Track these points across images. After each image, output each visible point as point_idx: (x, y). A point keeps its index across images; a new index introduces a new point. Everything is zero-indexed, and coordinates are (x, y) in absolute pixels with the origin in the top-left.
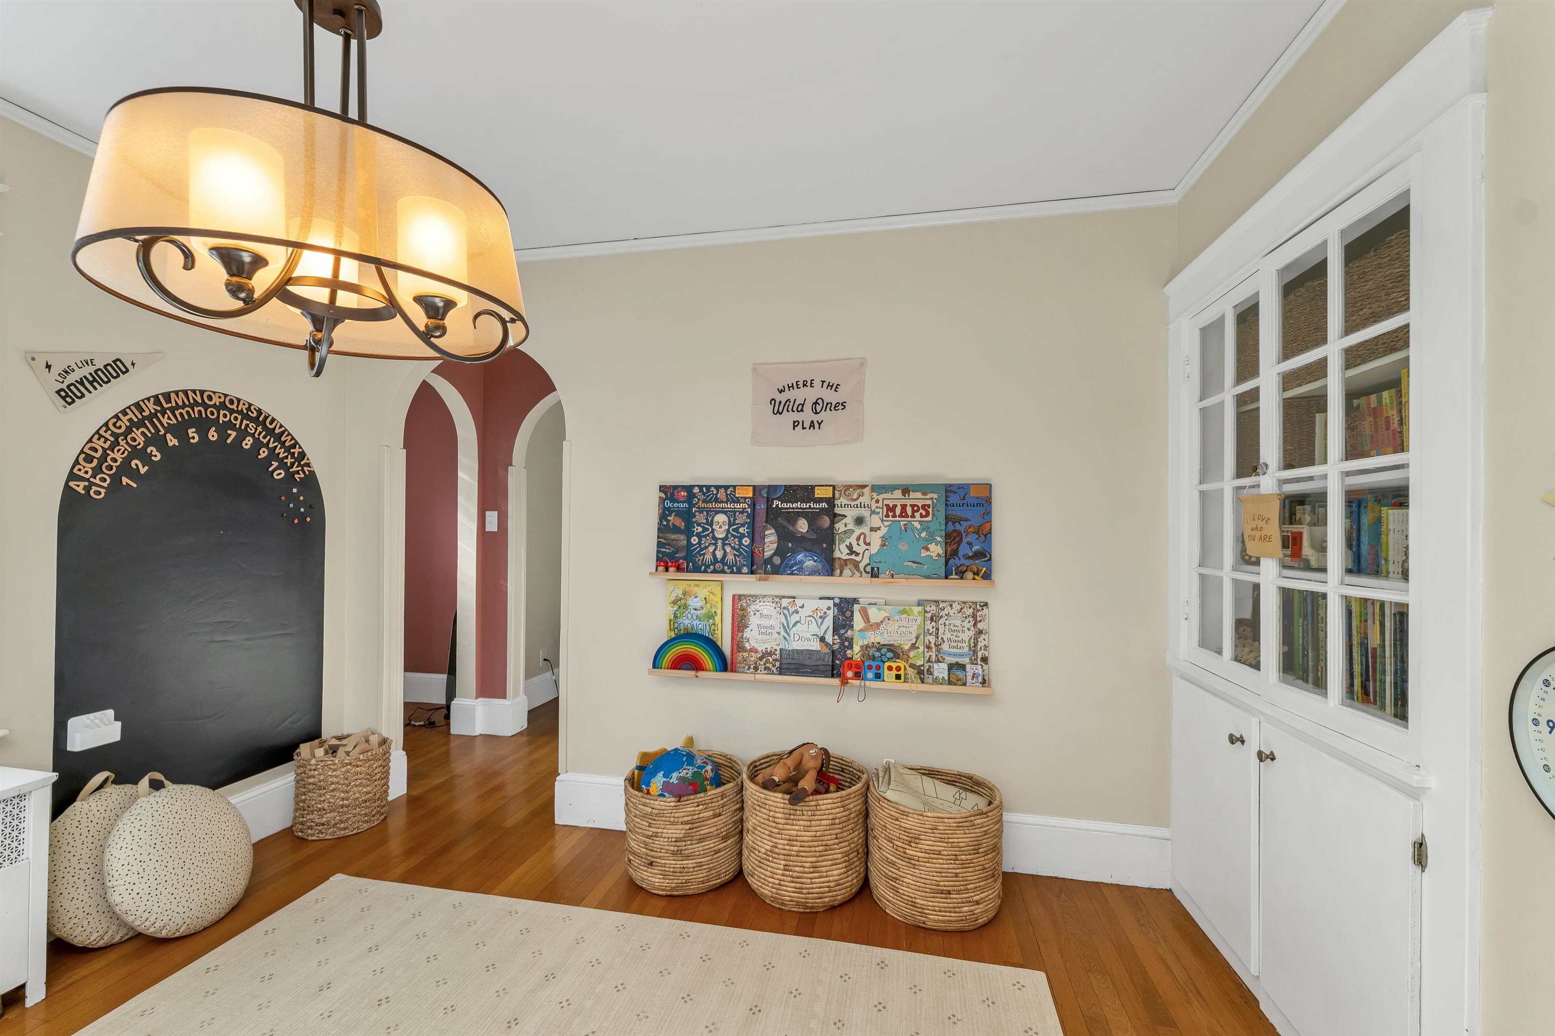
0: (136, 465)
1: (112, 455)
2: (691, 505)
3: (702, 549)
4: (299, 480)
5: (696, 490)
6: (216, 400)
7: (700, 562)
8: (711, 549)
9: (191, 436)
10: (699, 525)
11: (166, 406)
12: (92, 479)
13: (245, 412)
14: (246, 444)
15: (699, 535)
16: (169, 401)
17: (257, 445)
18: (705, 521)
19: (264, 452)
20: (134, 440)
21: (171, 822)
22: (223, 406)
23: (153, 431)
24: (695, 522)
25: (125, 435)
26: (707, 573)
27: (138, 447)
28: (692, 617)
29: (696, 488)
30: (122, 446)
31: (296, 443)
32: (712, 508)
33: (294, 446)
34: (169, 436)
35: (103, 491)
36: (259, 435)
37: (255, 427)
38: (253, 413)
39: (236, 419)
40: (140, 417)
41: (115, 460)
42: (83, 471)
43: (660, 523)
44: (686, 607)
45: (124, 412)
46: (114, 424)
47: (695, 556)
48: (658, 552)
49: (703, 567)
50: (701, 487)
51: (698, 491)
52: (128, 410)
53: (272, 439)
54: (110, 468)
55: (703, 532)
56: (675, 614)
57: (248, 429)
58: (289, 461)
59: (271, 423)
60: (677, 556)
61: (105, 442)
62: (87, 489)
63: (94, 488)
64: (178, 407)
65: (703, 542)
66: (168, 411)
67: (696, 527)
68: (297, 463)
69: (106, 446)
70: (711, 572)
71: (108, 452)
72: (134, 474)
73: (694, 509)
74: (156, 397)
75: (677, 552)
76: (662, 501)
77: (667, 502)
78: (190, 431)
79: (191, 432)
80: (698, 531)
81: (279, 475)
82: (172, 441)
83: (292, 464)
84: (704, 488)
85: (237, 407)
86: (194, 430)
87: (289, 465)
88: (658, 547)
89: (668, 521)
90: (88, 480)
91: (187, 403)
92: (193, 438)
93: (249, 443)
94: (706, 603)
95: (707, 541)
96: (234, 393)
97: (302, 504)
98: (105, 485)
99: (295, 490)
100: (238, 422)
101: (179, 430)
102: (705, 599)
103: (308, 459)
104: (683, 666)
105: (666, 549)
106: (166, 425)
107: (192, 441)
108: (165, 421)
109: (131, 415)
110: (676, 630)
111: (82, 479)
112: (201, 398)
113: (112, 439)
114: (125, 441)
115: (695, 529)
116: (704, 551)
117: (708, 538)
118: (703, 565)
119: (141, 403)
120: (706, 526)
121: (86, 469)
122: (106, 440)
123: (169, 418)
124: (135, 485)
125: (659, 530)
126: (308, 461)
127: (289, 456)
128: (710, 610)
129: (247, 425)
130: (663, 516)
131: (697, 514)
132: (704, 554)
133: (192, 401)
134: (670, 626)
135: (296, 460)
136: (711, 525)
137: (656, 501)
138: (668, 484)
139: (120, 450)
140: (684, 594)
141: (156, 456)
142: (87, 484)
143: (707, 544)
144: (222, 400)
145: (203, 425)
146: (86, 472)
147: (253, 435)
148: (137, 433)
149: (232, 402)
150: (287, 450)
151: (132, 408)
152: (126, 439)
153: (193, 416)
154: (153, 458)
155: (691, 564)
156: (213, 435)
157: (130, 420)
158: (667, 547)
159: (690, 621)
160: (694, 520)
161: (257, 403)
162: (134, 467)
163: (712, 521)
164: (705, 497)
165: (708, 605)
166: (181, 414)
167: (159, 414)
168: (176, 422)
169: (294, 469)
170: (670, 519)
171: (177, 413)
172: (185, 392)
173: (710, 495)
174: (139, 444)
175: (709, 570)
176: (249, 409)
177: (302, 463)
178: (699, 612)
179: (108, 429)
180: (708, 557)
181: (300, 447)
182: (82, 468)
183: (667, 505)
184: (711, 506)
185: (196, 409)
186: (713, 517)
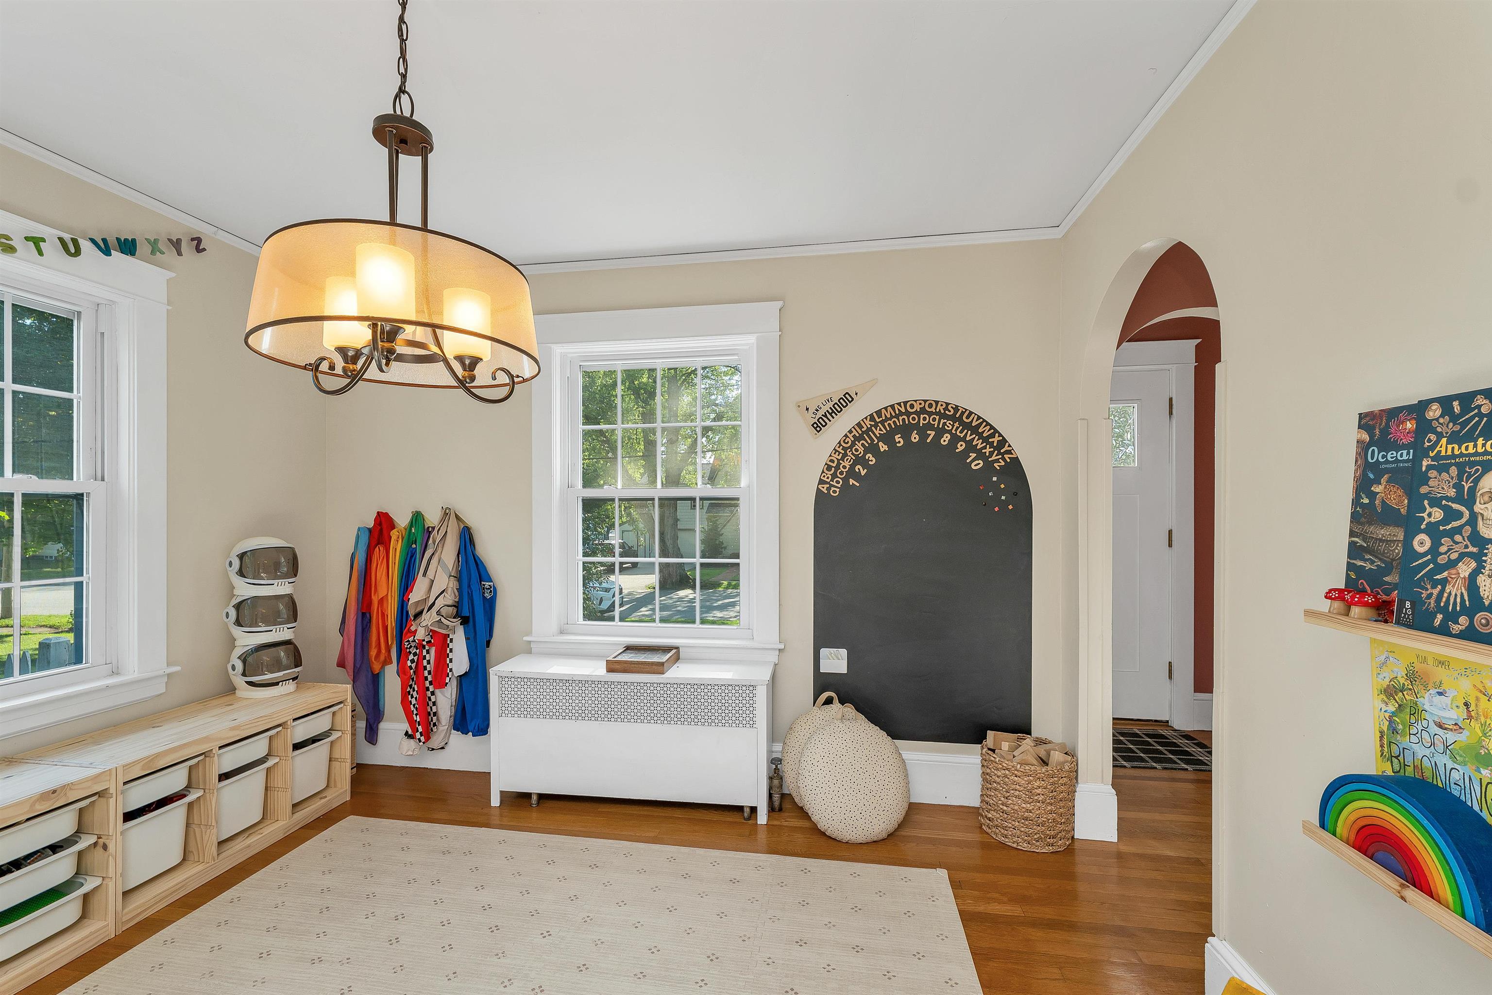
0: (859, 469)
1: (843, 464)
2: (1421, 452)
3: (1440, 568)
4: (999, 468)
5: (1434, 412)
6: (917, 407)
7: (1432, 601)
8: (1465, 569)
9: (897, 441)
10: (1435, 502)
11: (878, 420)
12: (831, 482)
13: (943, 412)
14: (945, 441)
15: (1433, 531)
16: (880, 416)
17: (955, 439)
18: (1452, 493)
19: (961, 445)
20: (857, 450)
21: (839, 746)
22: (923, 411)
23: (870, 442)
24: (1426, 496)
25: (851, 447)
26: (1450, 635)
27: (860, 456)
28: (1433, 744)
29: (1435, 406)
30: (849, 456)
31: (996, 431)
32: (1476, 454)
33: (992, 436)
34: (881, 444)
35: (838, 490)
36: (956, 430)
37: (952, 424)
38: (950, 411)
39: (934, 420)
40: (860, 432)
41: (844, 467)
42: (826, 477)
43: (1356, 502)
44: (1416, 711)
45: (850, 432)
46: (844, 442)
47: (1419, 584)
48: (1350, 567)
49: (1440, 617)
50: (1445, 402)
51: (1438, 413)
52: (853, 429)
53: (969, 432)
54: (841, 473)
55: (1445, 521)
56: (1391, 721)
57: (946, 427)
58: (988, 450)
59: (967, 418)
60: (1386, 579)
61: (838, 455)
62: (828, 489)
63: (833, 489)
64: (887, 419)
65: (1443, 549)
66: (879, 424)
67: (1428, 509)
68: (996, 452)
69: (839, 458)
70: (1461, 636)
71: (841, 462)
72: (857, 476)
73: (1425, 463)
74: (871, 415)
75: (1388, 571)
76: (1363, 448)
77: (1373, 451)
78: (896, 437)
79: (898, 438)
80: (1432, 520)
81: (977, 465)
82: (883, 447)
83: (991, 453)
84: (1456, 404)
85: (936, 409)
86: (900, 435)
87: (987, 455)
88: (1349, 557)
89: (1372, 496)
90: (828, 483)
91: (894, 415)
92: (899, 442)
93: (947, 440)
94: (1470, 717)
95: (1456, 547)
96: (931, 397)
97: (1003, 492)
98: (839, 486)
99: (995, 479)
100: (936, 423)
101: (887, 438)
102: (1466, 704)
103: (1009, 446)
104: (1380, 855)
105: (1365, 560)
106: (878, 435)
107: (898, 445)
108: (877, 432)
109: (855, 432)
110: (1395, 761)
111: (826, 483)
112: (905, 409)
113: (843, 452)
114: (851, 452)
115: (1425, 515)
116: (1445, 574)
117: (1458, 538)
118: (1439, 609)
119: (862, 422)
120: (1455, 506)
121: (828, 475)
122: (840, 453)
123: (880, 430)
124: (858, 485)
125: (1355, 518)
126: (1010, 448)
127: (988, 446)
128: (1480, 741)
129: (945, 424)
130: (1363, 486)
131: (1433, 474)
132: (1444, 582)
133: (897, 413)
134: (1382, 746)
135: (995, 448)
136: (1469, 501)
137: (1351, 452)
138: (1376, 408)
139: (848, 459)
140: (1412, 676)
141: (872, 461)
142: (828, 486)
143: (1454, 556)
144: (922, 406)
145: (906, 430)
146: (828, 478)
147: (950, 432)
148: (859, 446)
149: (930, 406)
150: (986, 440)
151: (856, 427)
152: (851, 451)
153: (898, 424)
154: (870, 462)
155: (1408, 604)
156: (915, 438)
157: (854, 436)
158: (1368, 556)
159: (1427, 752)
160: (1424, 490)
161: (954, 401)
162: (857, 471)
163: (1473, 491)
164: (1457, 428)
165: (1475, 725)
166: (889, 424)
167: (873, 428)
168: (885, 432)
169: (994, 458)
170: (1377, 490)
171: (886, 424)
172: (892, 406)
173: (1473, 417)
174: (861, 452)
175: (1456, 628)
176: (946, 409)
177: (1002, 451)
178: (1451, 737)
179: (841, 445)
180: (1456, 590)
181: (1000, 435)
182: (825, 475)
183: (1372, 458)
184: (1471, 450)
185: (901, 418)
186: (1477, 481)
